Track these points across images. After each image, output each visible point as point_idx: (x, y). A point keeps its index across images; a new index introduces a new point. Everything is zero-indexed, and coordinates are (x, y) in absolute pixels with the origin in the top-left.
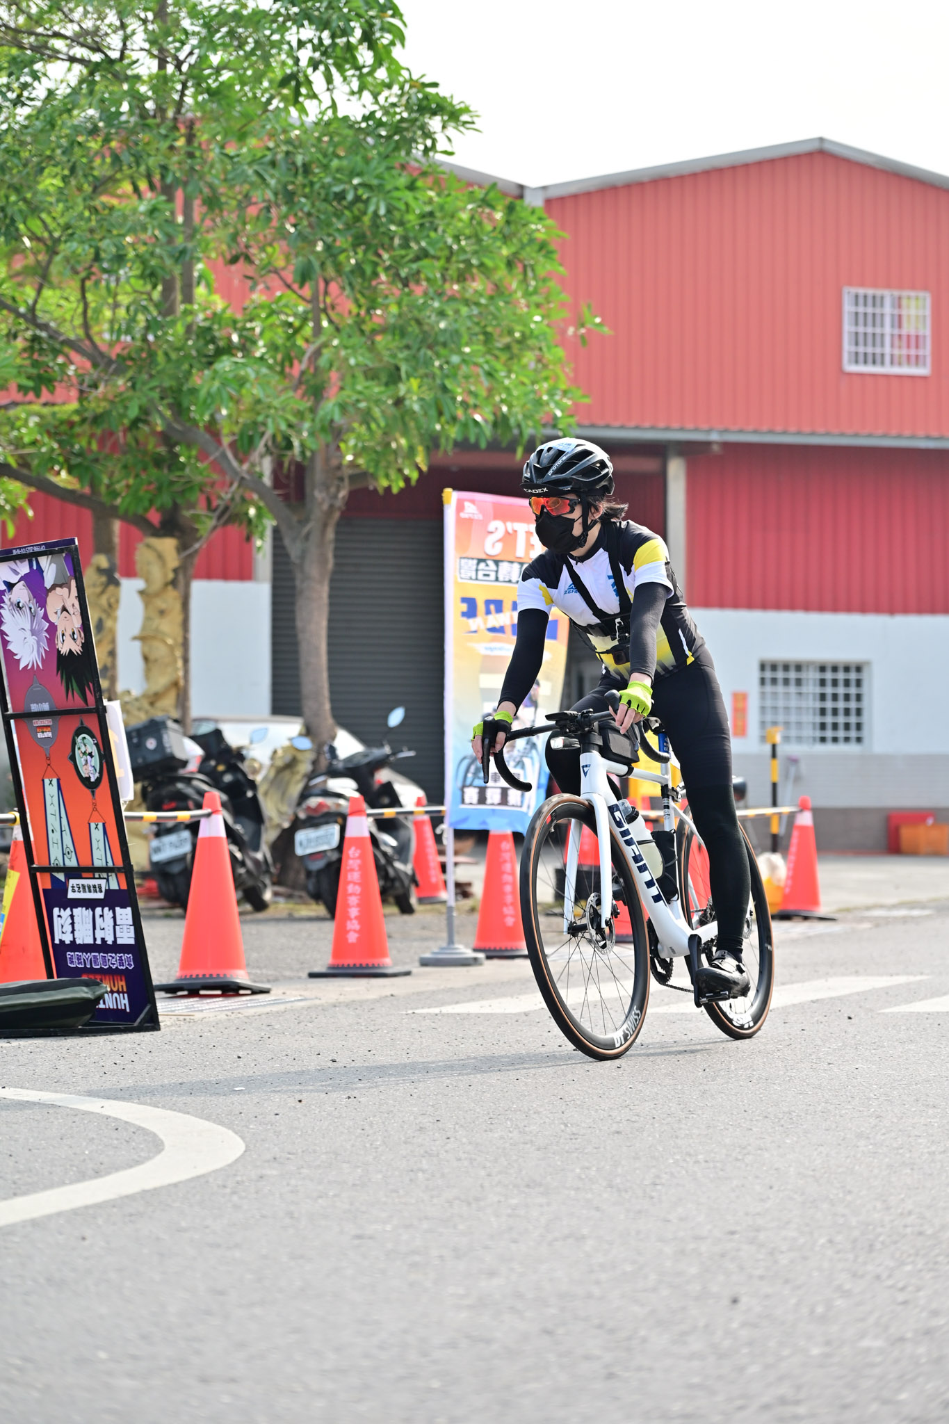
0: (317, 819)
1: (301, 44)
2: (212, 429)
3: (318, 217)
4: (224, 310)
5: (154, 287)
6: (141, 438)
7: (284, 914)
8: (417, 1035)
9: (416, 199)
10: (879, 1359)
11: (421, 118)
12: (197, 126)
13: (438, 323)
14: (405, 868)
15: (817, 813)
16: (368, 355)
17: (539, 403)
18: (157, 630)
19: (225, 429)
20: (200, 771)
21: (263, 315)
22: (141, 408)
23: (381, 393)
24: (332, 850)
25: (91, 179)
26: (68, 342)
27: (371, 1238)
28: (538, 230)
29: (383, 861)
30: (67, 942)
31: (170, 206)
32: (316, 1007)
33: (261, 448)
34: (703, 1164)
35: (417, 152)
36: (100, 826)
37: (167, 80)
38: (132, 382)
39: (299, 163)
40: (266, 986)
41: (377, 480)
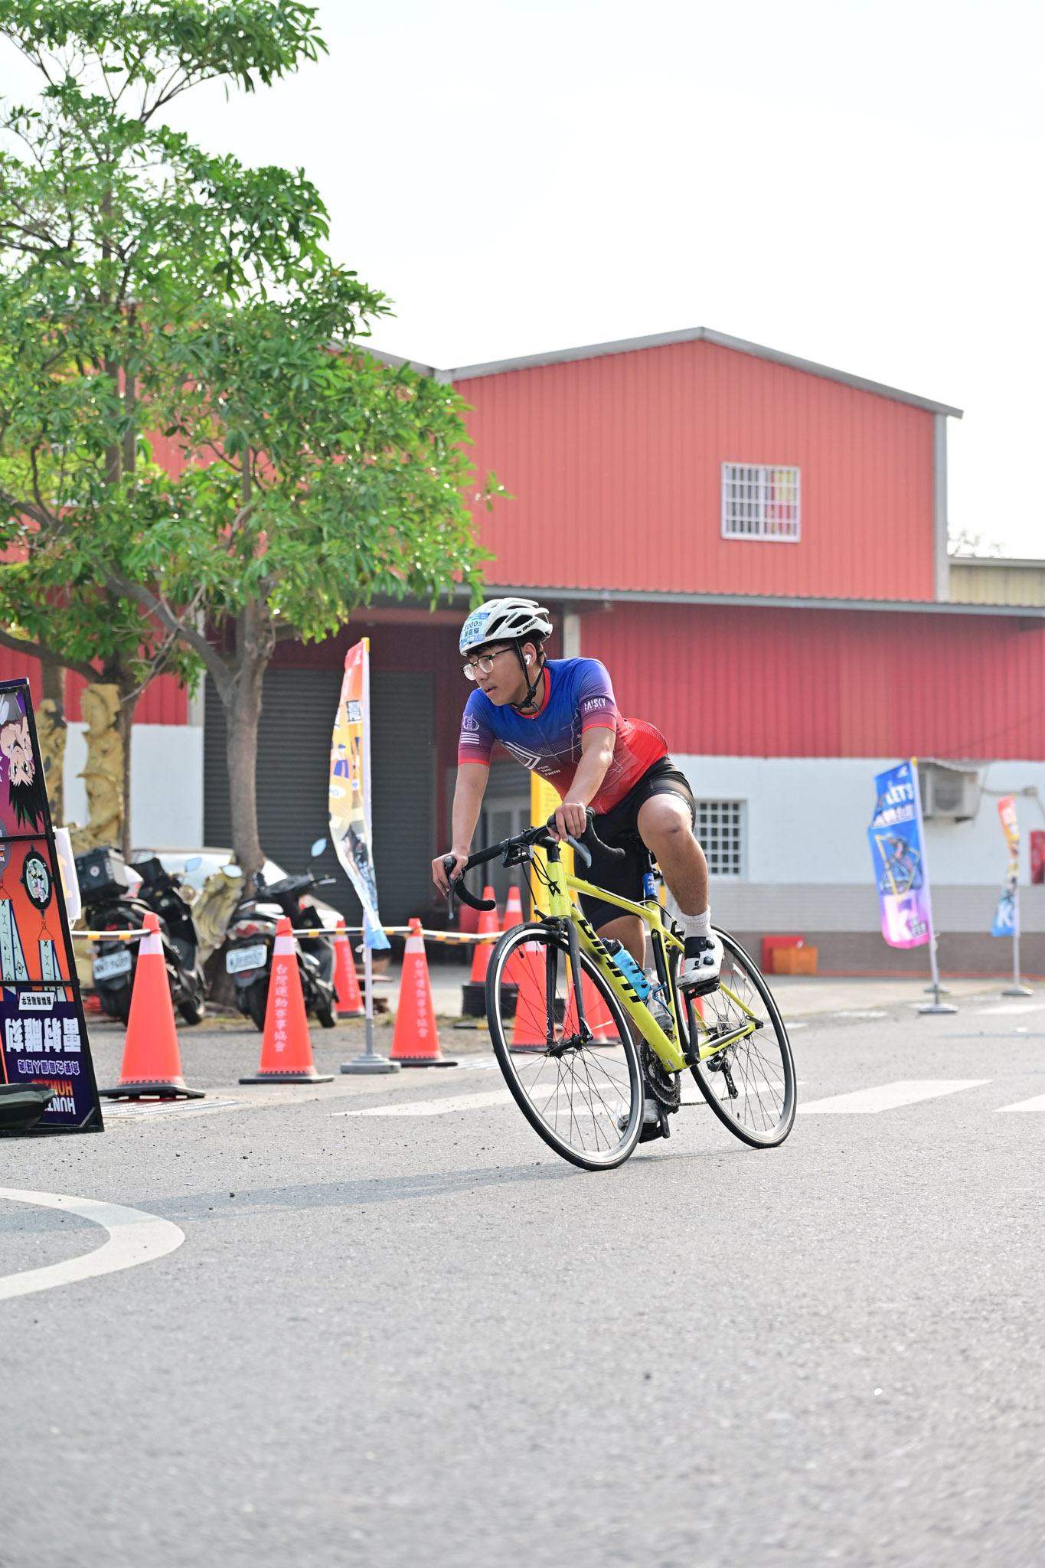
0: (245, 941)
1: (233, 236)
2: (152, 585)
3: (246, 392)
4: (161, 478)
5: (98, 455)
6: (85, 594)
7: (216, 1028)
8: (341, 1135)
9: (336, 376)
10: (785, 1430)
11: (341, 304)
12: (139, 309)
13: (357, 489)
14: (329, 986)
16: (295, 518)
17: (450, 560)
18: (100, 768)
19: (163, 587)
21: (198, 482)
22: (84, 565)
23: (305, 551)
24: (261, 968)
25: (39, 357)
26: (19, 506)
27: (304, 1320)
28: (448, 405)
29: (306, 978)
30: (18, 1050)
31: (114, 381)
32: (247, 1110)
33: (196, 603)
34: (611, 1252)
35: (338, 335)
36: (49, 943)
37: (111, 267)
38: (77, 542)
39: (231, 344)
40: (201, 1091)
41: (302, 632)
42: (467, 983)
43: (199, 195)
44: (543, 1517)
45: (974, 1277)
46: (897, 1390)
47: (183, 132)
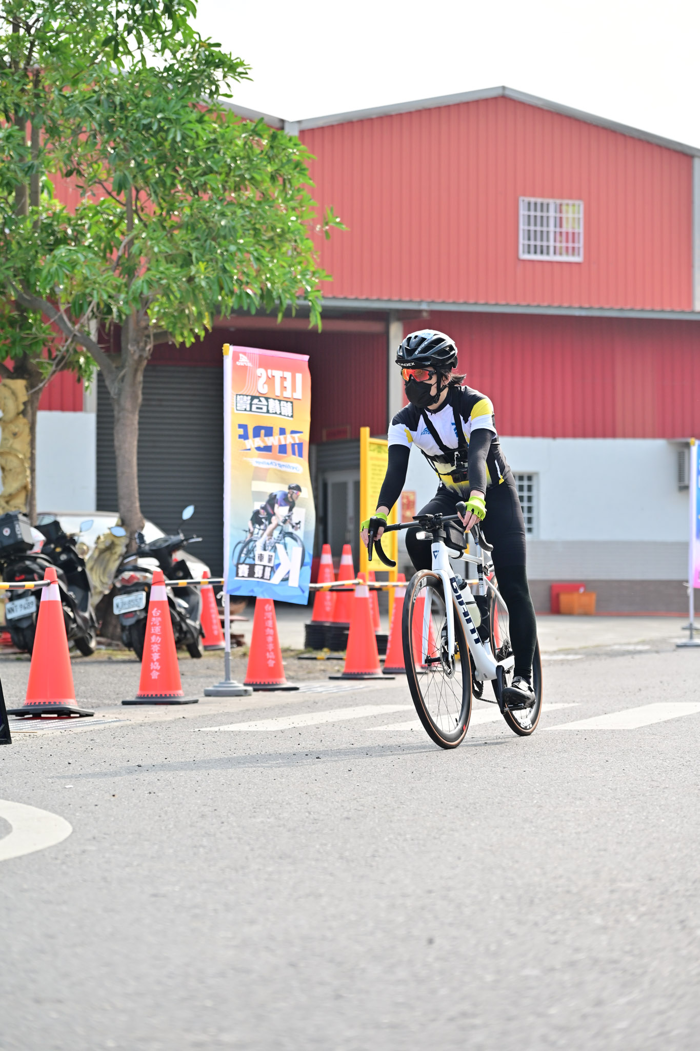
0: (129, 588)
1: (119, 14)
2: (53, 299)
3: (131, 142)
4: (61, 211)
5: (10, 194)
7: (105, 658)
8: (202, 747)
9: (204, 129)
10: (535, 984)
11: (208, 70)
12: (42, 74)
13: (220, 221)
14: (197, 624)
16: (168, 244)
17: (294, 281)
18: (11, 447)
19: (63, 300)
20: (42, 552)
21: (91, 215)
23: (176, 273)
24: (141, 610)
27: (164, 896)
28: (294, 153)
29: (178, 619)
31: (21, 134)
32: (128, 726)
33: (88, 313)
34: (410, 842)
35: (205, 94)
37: (19, 40)
39: (118, 102)
40: (90, 711)
41: (174, 337)
42: (309, 622)
46: (626, 952)
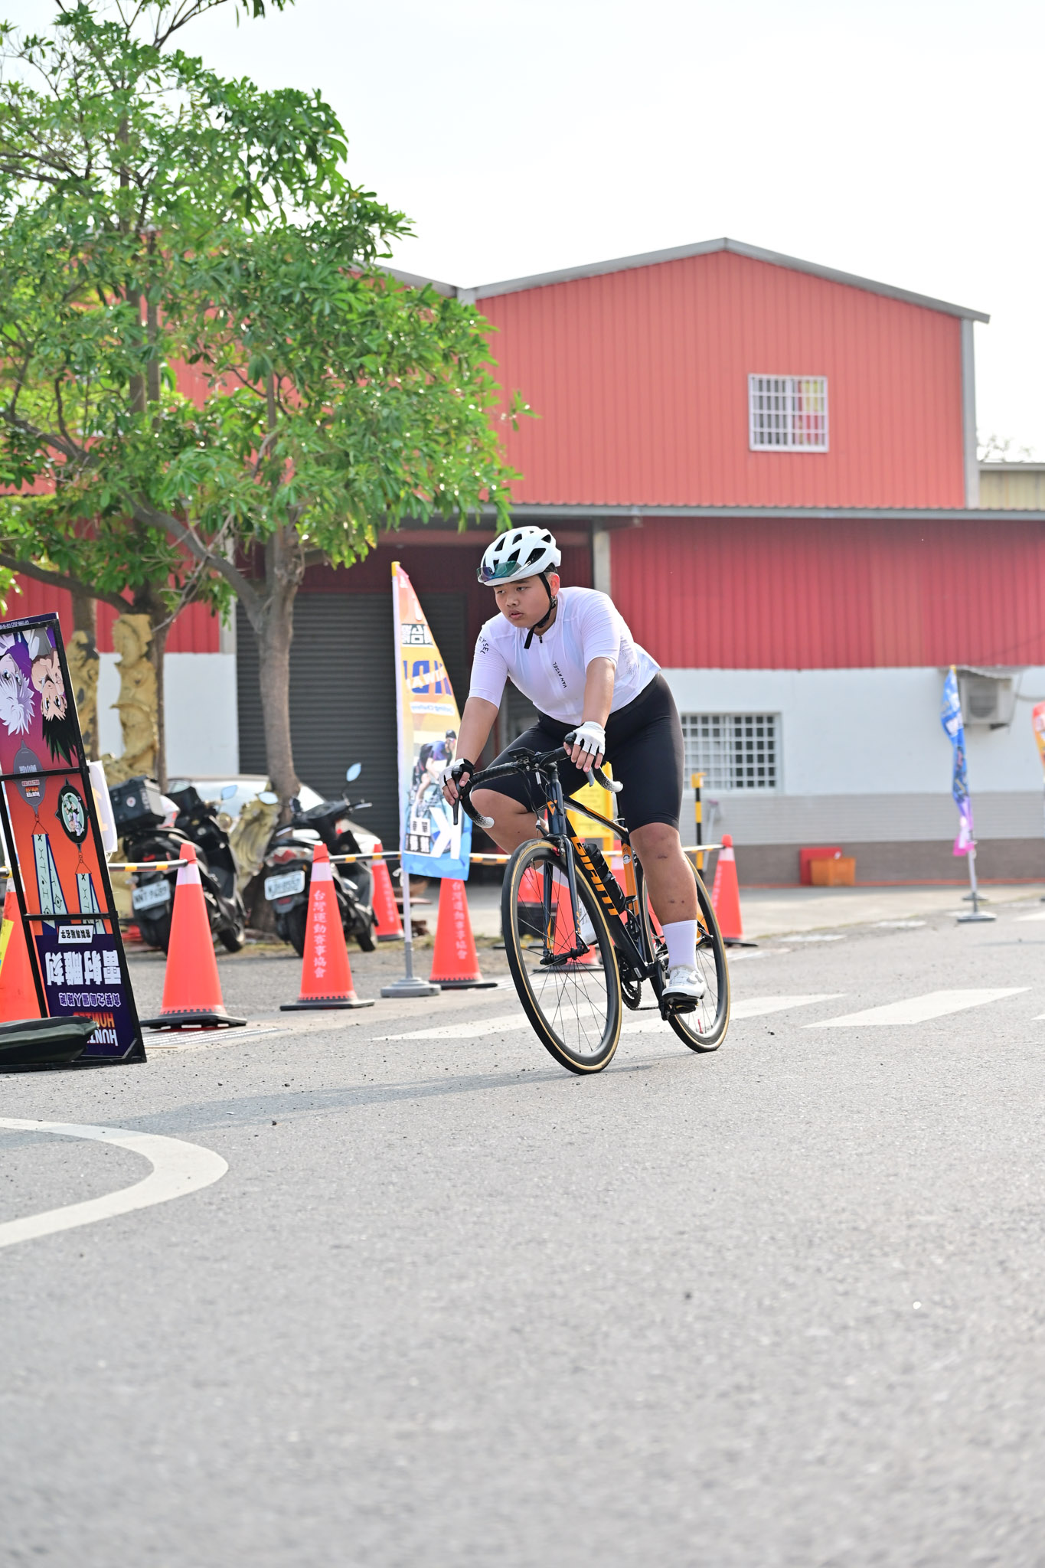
0: (283, 867)
1: (251, 160)
2: (180, 514)
3: (268, 317)
4: (186, 406)
5: (122, 385)
6: (114, 525)
7: (257, 954)
8: (382, 1059)
9: (357, 298)
10: (825, 1347)
11: (361, 226)
12: (158, 237)
13: (380, 411)
14: (368, 910)
15: (738, 849)
16: (321, 443)
18: (134, 698)
19: (192, 515)
21: (223, 410)
22: (112, 496)
23: (332, 476)
24: (299, 894)
25: (61, 288)
26: (45, 438)
27: (348, 1247)
28: (471, 326)
29: (345, 903)
30: (59, 984)
31: (135, 310)
32: (289, 1037)
33: (224, 530)
34: (651, 1171)
35: (359, 257)
36: (87, 876)
37: (128, 195)
38: (104, 473)
39: (252, 269)
40: (242, 1019)
41: (331, 557)
43: (215, 120)
44: (585, 1439)
45: (1013, 1187)
46: (935, 1303)
47: (197, 57)
